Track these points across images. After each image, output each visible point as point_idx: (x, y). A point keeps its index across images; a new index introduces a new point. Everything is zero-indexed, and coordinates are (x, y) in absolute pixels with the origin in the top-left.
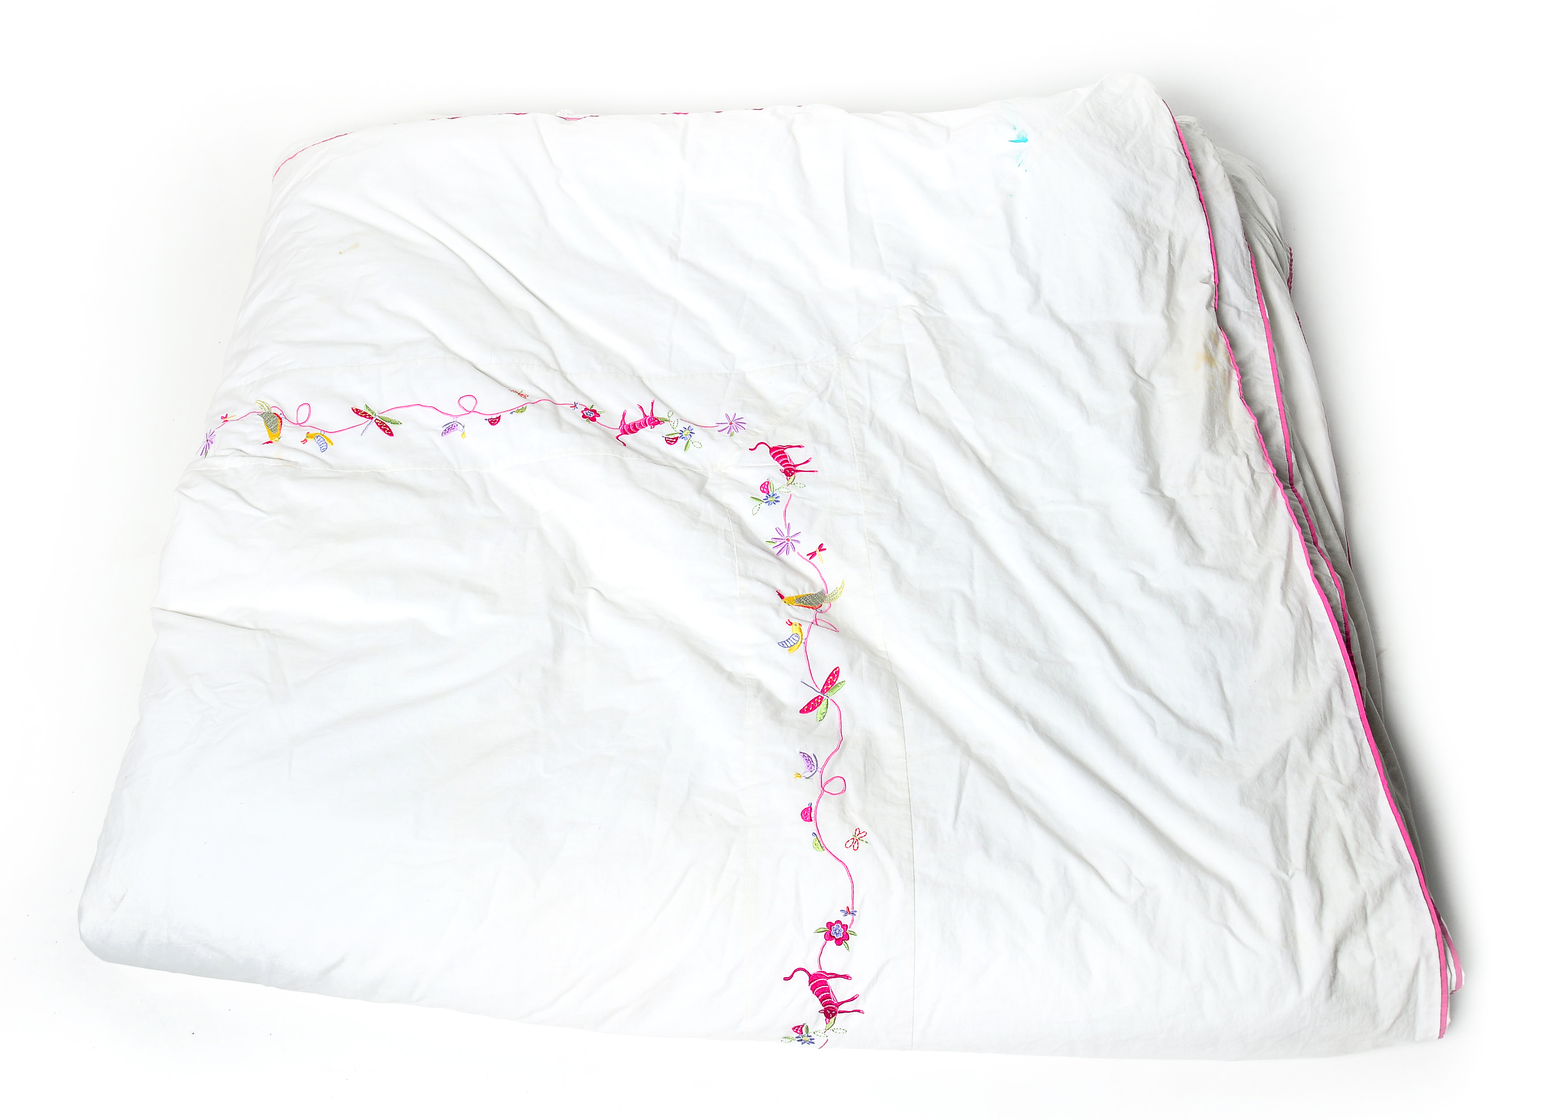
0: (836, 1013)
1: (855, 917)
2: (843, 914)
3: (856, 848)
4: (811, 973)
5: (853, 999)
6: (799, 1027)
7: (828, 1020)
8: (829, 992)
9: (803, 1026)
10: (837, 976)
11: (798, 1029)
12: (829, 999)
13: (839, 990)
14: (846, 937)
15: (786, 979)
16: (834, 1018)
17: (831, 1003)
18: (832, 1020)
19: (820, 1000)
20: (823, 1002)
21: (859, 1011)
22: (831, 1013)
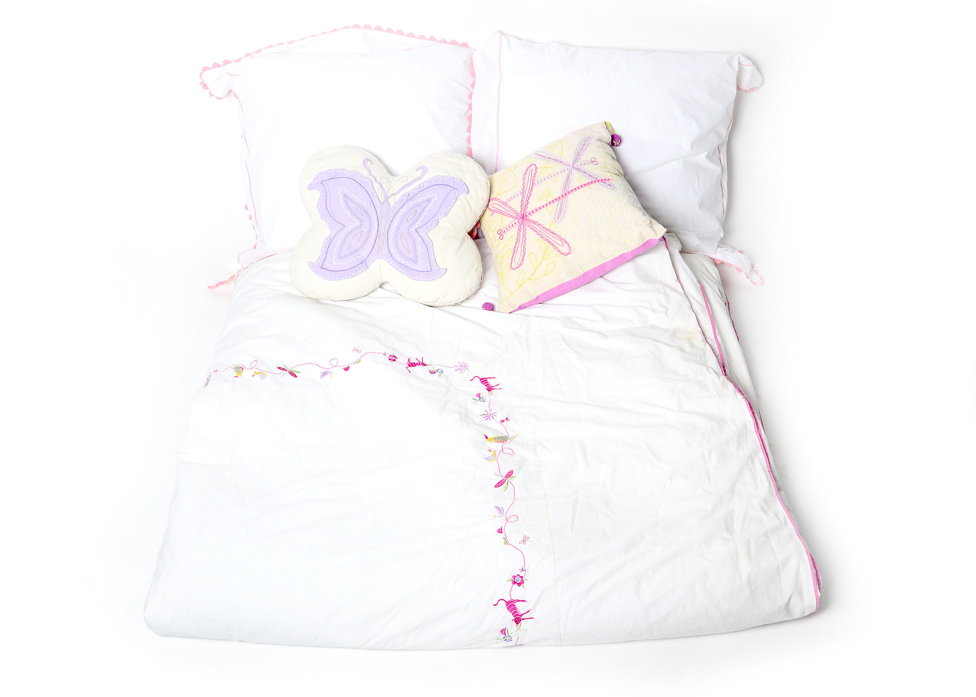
0: (521, 620)
1: (526, 572)
2: (520, 571)
3: (524, 543)
4: (507, 601)
5: (528, 612)
6: (503, 630)
7: (517, 625)
8: (516, 609)
9: (505, 629)
10: (519, 601)
11: (503, 631)
12: (517, 613)
13: (521, 608)
14: (522, 582)
15: (494, 605)
16: (520, 623)
17: (518, 615)
18: (519, 624)
19: (512, 614)
20: (514, 615)
21: (532, 618)
22: (518, 621)
